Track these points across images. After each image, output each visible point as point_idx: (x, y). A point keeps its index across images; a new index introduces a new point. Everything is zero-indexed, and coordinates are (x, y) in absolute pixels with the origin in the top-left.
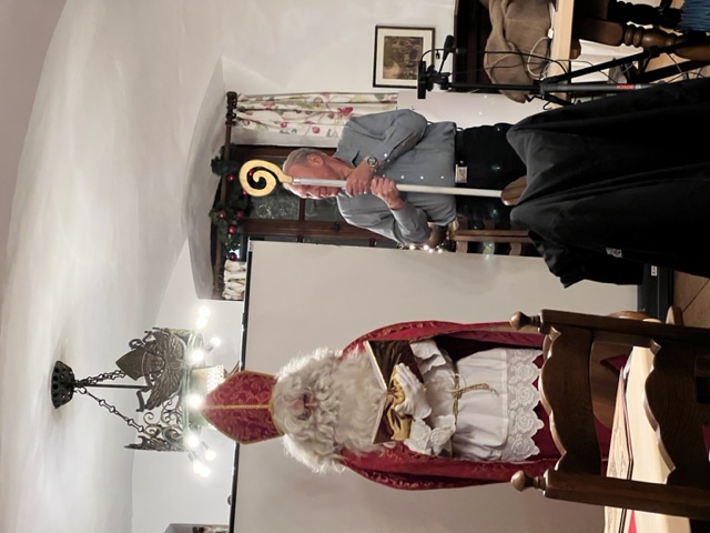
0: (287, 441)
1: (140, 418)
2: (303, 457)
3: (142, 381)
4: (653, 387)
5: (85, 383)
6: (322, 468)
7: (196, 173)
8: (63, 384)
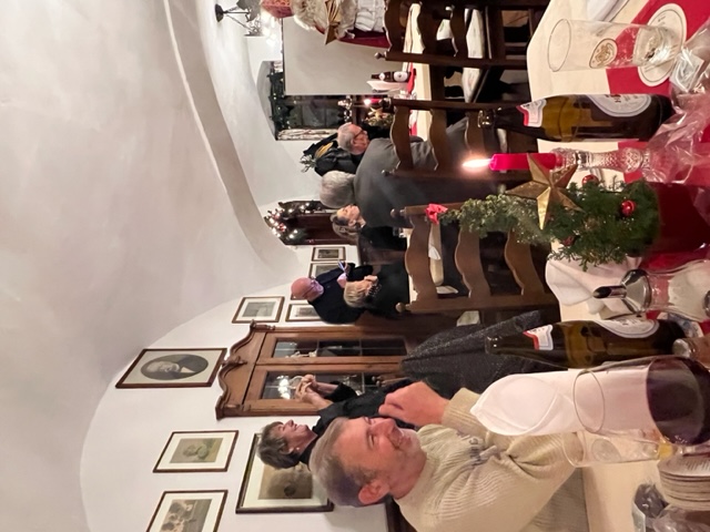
0: (296, 18)
1: (248, 24)
2: (301, 24)
3: (246, 11)
4: (419, 19)
5: (226, 12)
8: (219, 13)
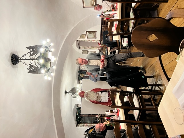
0: (85, 98)
5: (68, 92)
6: (88, 101)
7: (77, 73)
